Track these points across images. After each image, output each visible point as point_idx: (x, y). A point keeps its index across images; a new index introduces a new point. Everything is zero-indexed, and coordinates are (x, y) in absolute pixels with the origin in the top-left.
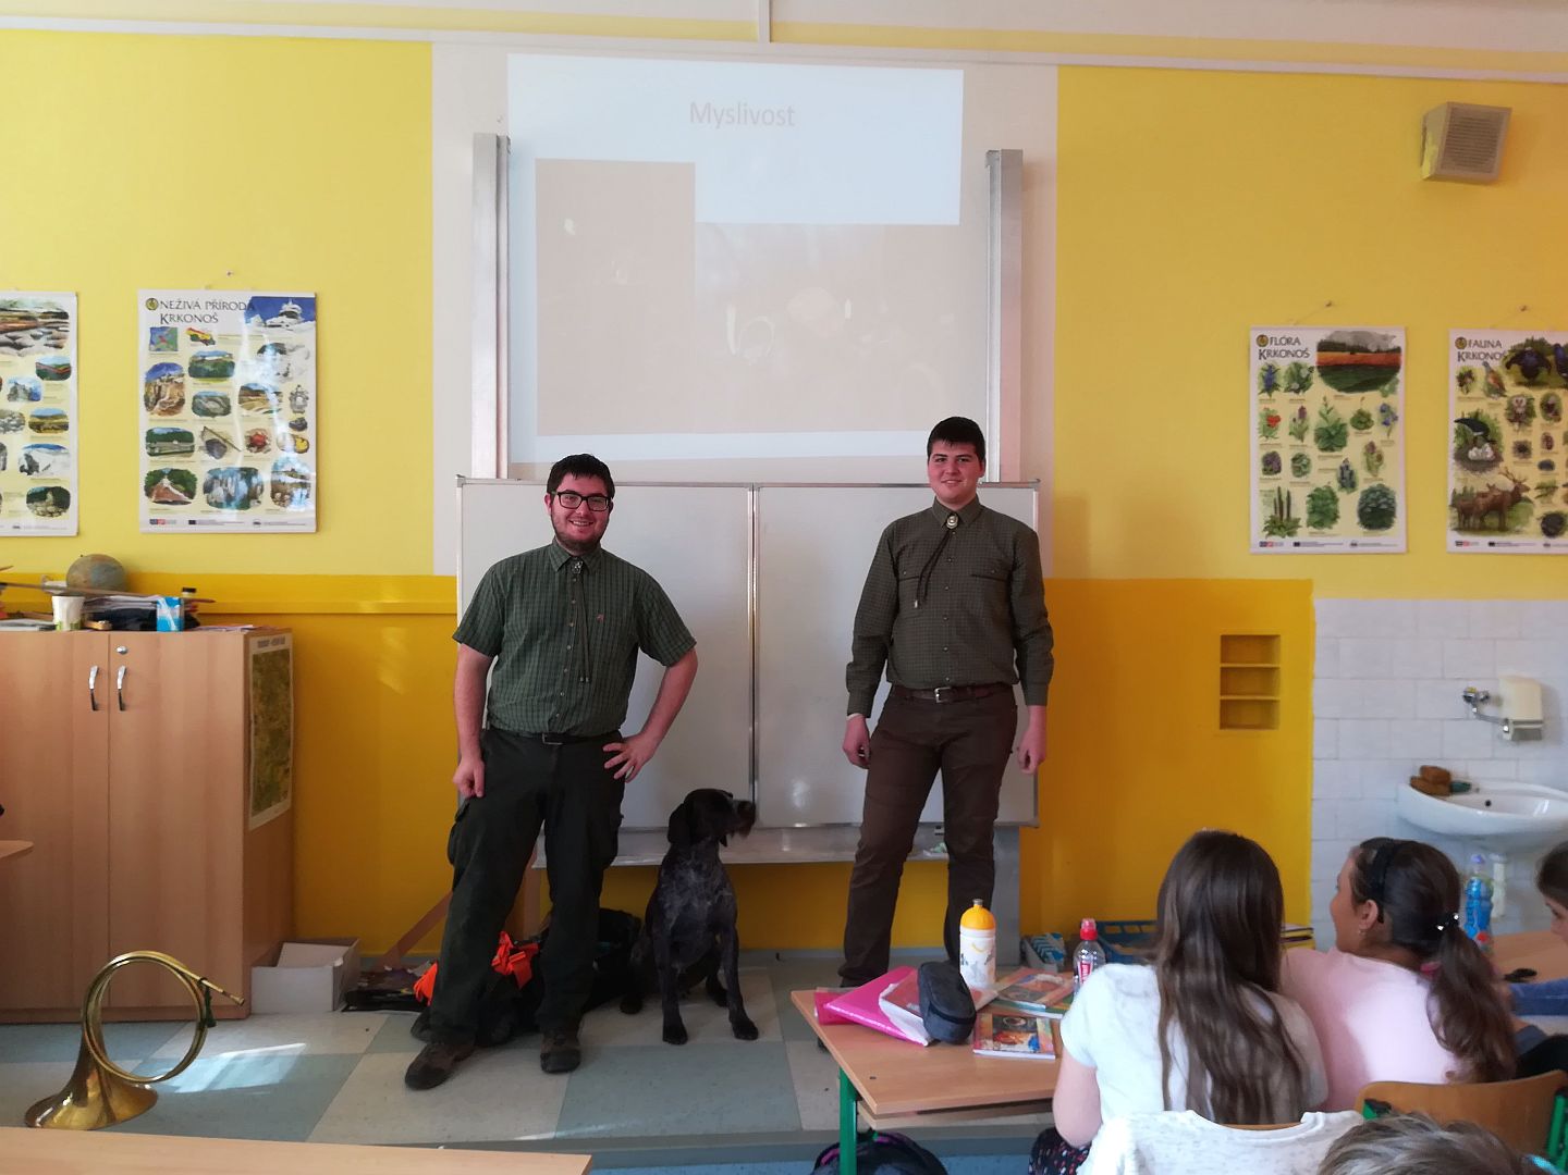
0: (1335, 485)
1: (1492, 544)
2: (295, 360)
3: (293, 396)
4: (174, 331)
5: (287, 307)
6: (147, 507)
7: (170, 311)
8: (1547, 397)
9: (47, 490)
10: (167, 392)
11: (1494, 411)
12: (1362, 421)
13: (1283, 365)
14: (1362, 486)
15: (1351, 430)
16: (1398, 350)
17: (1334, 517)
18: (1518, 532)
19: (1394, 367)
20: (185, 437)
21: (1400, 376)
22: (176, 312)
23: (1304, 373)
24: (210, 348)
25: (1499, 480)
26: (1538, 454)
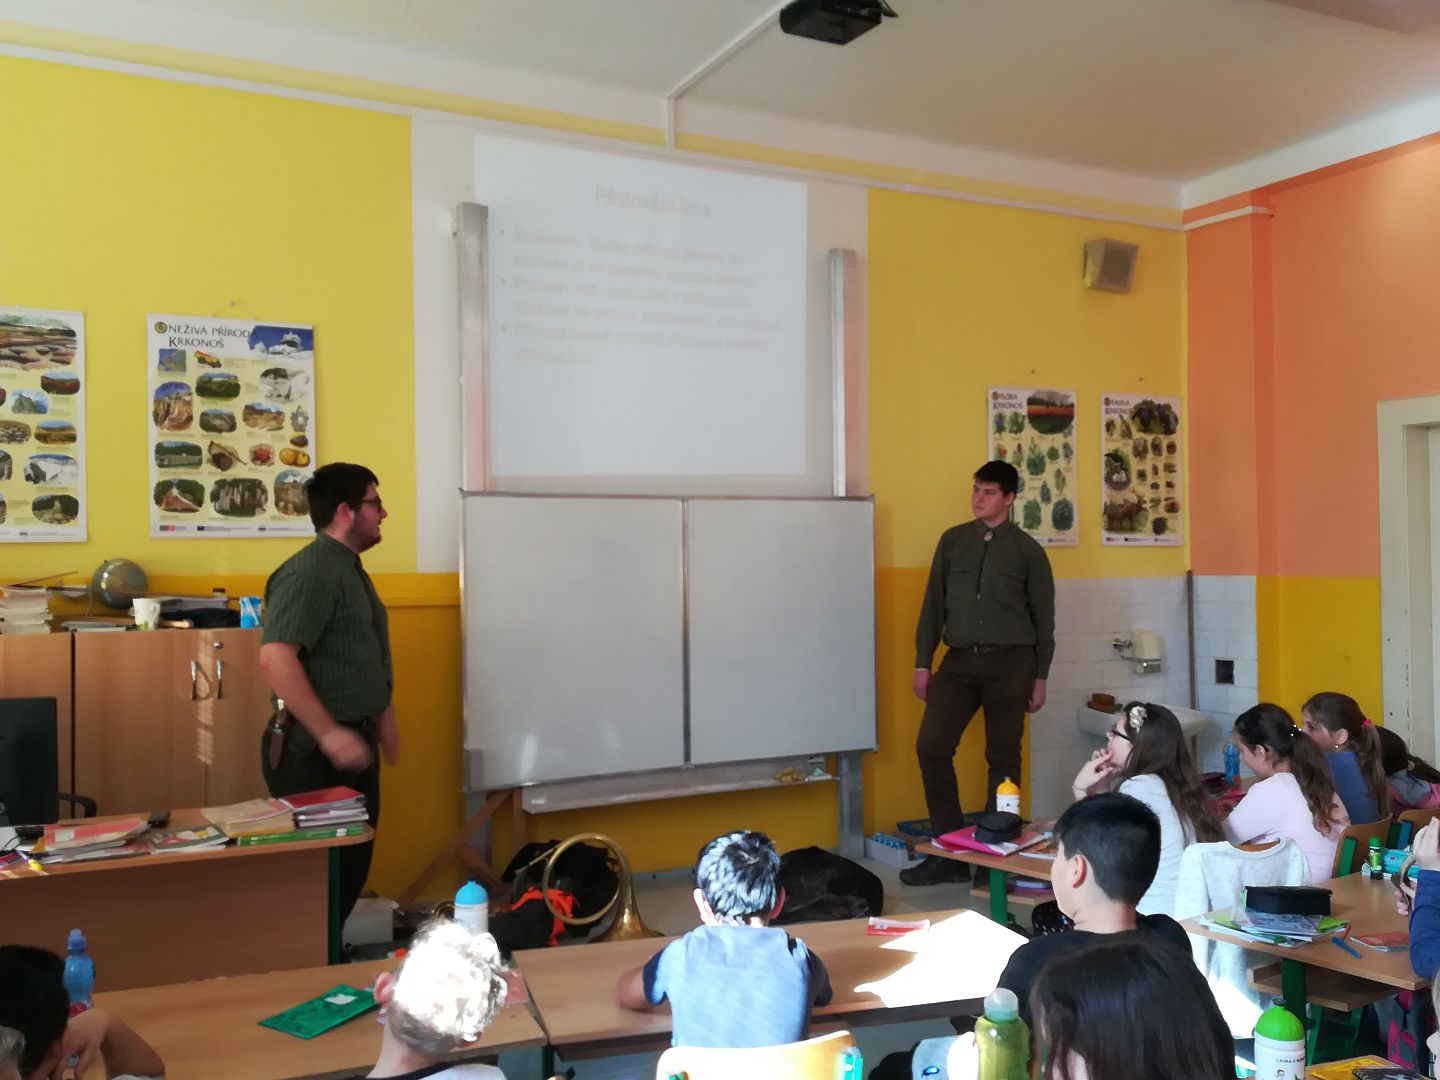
0: (1039, 499)
1: (1126, 540)
2: (296, 384)
3: (295, 417)
4: (183, 353)
5: (289, 337)
6: (156, 514)
7: (177, 335)
8: (1154, 440)
9: (54, 498)
10: (176, 410)
11: (1126, 449)
12: (1053, 454)
13: (1008, 413)
14: (1055, 500)
15: (1047, 460)
16: (1072, 405)
17: (1039, 522)
18: (1141, 531)
19: (1070, 417)
20: (194, 450)
21: (1074, 423)
22: (184, 337)
23: (1020, 420)
24: (216, 371)
25: (1128, 496)
26: (1150, 479)
